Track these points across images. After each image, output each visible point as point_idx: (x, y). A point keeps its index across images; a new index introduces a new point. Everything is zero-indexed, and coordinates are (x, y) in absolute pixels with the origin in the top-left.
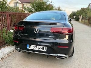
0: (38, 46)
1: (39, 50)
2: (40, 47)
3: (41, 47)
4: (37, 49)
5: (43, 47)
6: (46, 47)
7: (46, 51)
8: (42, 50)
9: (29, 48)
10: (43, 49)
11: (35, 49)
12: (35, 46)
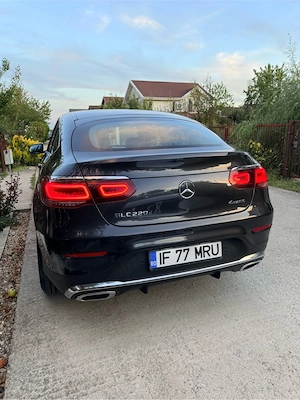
0: (192, 249)
1: (199, 258)
2: (198, 247)
3: (202, 245)
4: (192, 258)
5: (210, 244)
6: (220, 243)
7: (220, 255)
8: (207, 257)
9: (159, 266)
10: (210, 252)
11: (181, 261)
12: (182, 249)
